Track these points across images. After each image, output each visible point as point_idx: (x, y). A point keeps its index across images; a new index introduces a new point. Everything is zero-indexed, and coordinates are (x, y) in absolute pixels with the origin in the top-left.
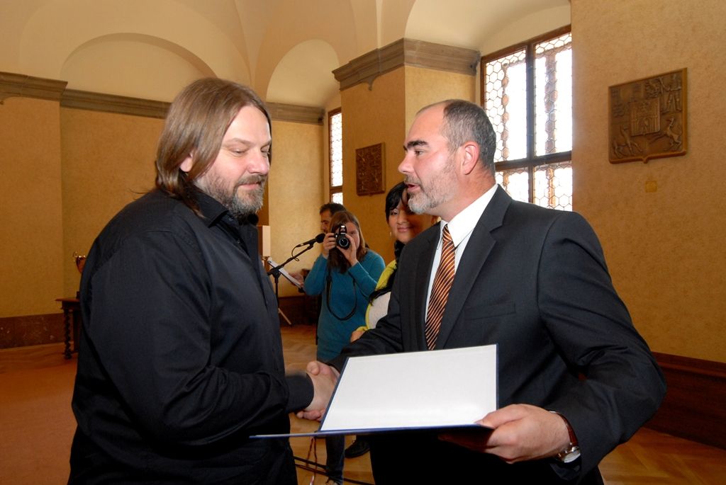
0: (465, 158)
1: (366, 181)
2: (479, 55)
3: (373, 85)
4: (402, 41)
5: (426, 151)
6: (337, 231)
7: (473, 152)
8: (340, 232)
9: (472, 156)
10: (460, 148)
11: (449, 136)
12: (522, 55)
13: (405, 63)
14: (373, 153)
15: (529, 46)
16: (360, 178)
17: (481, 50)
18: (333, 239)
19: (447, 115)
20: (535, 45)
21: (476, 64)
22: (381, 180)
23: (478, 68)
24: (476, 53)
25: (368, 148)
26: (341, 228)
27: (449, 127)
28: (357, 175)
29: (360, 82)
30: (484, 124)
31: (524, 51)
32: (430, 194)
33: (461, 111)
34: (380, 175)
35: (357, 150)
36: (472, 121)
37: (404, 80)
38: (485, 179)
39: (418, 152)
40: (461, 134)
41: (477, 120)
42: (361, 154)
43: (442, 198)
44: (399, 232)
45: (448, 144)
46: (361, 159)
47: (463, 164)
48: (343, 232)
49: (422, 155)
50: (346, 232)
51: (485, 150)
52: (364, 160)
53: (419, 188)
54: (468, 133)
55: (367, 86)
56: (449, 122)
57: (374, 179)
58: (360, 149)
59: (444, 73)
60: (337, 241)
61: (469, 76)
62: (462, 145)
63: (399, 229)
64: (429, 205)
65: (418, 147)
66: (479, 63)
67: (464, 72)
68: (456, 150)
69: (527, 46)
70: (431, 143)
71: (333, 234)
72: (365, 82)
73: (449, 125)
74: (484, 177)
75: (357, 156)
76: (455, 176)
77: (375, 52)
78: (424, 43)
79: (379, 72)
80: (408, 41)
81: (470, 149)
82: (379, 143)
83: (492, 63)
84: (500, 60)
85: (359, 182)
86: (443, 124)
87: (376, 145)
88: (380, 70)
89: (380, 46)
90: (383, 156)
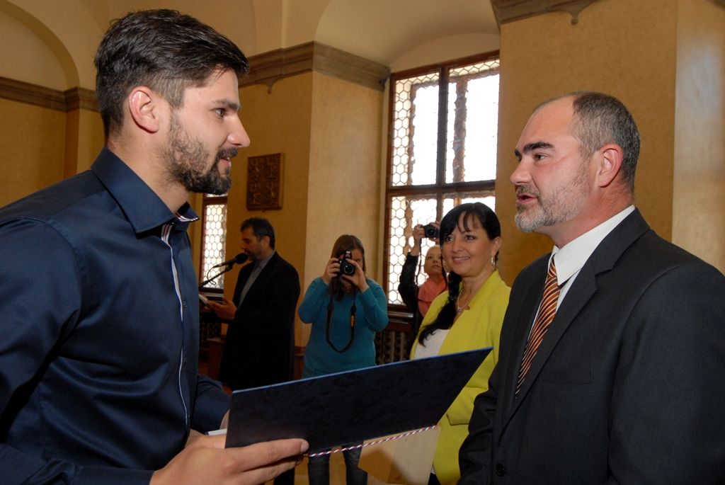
0: (603, 165)
1: (259, 193)
2: (389, 71)
3: (273, 88)
4: (312, 44)
5: (550, 156)
6: (342, 257)
7: (614, 158)
8: (345, 258)
9: (611, 162)
10: (597, 154)
11: (582, 137)
12: (435, 76)
13: (313, 69)
14: (269, 164)
15: (443, 69)
16: (252, 190)
17: (391, 66)
18: (338, 265)
19: (578, 111)
20: (449, 69)
21: (385, 80)
22: (277, 194)
23: (387, 84)
24: (387, 68)
25: (264, 157)
26: (345, 254)
27: (581, 126)
28: (248, 187)
29: (257, 82)
30: (627, 123)
31: (438, 74)
32: (550, 210)
33: (597, 106)
34: (276, 189)
35: (249, 158)
36: (612, 118)
37: (311, 87)
38: (621, 195)
39: (538, 157)
40: (598, 134)
41: (618, 118)
42: (255, 162)
43: (563, 216)
44: (454, 262)
45: (581, 148)
46: (254, 169)
47: (600, 173)
48: (347, 257)
49: (543, 161)
50: (351, 258)
51: (628, 155)
52: (257, 170)
53: (535, 201)
54: (608, 133)
55: (265, 88)
56: (581, 119)
57: (269, 193)
58: (254, 158)
59: (352, 85)
60: (341, 268)
61: (377, 92)
62: (598, 149)
63: (453, 258)
64: (543, 221)
65: (538, 151)
66: (388, 80)
67: (372, 87)
68: (590, 155)
69: (440, 69)
70: (557, 146)
71: (337, 260)
72: (263, 83)
73: (581, 123)
74: (621, 193)
75: (250, 165)
76: (588, 188)
77: (279, 51)
78: (334, 49)
79: (281, 75)
80: (320, 45)
81: (610, 154)
82: (278, 152)
83: (403, 81)
84: (412, 79)
85: (250, 195)
86: (574, 122)
87: (274, 155)
88: (284, 73)
89: (284, 46)
90: (281, 168)
